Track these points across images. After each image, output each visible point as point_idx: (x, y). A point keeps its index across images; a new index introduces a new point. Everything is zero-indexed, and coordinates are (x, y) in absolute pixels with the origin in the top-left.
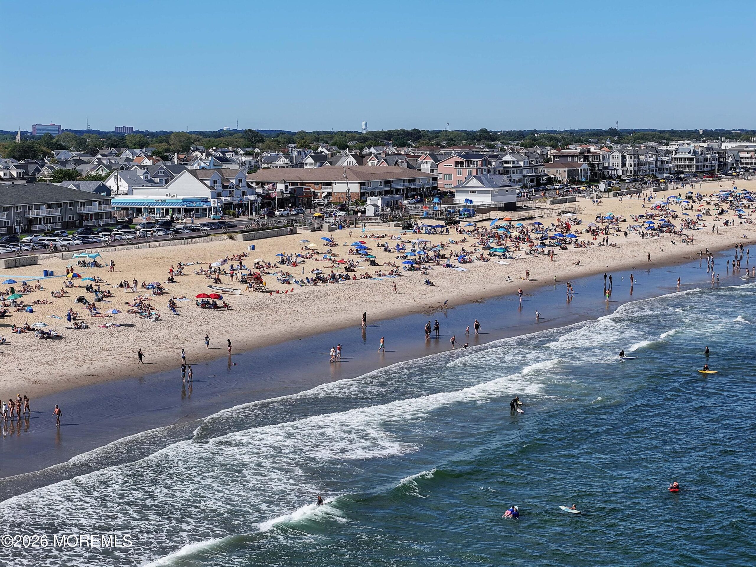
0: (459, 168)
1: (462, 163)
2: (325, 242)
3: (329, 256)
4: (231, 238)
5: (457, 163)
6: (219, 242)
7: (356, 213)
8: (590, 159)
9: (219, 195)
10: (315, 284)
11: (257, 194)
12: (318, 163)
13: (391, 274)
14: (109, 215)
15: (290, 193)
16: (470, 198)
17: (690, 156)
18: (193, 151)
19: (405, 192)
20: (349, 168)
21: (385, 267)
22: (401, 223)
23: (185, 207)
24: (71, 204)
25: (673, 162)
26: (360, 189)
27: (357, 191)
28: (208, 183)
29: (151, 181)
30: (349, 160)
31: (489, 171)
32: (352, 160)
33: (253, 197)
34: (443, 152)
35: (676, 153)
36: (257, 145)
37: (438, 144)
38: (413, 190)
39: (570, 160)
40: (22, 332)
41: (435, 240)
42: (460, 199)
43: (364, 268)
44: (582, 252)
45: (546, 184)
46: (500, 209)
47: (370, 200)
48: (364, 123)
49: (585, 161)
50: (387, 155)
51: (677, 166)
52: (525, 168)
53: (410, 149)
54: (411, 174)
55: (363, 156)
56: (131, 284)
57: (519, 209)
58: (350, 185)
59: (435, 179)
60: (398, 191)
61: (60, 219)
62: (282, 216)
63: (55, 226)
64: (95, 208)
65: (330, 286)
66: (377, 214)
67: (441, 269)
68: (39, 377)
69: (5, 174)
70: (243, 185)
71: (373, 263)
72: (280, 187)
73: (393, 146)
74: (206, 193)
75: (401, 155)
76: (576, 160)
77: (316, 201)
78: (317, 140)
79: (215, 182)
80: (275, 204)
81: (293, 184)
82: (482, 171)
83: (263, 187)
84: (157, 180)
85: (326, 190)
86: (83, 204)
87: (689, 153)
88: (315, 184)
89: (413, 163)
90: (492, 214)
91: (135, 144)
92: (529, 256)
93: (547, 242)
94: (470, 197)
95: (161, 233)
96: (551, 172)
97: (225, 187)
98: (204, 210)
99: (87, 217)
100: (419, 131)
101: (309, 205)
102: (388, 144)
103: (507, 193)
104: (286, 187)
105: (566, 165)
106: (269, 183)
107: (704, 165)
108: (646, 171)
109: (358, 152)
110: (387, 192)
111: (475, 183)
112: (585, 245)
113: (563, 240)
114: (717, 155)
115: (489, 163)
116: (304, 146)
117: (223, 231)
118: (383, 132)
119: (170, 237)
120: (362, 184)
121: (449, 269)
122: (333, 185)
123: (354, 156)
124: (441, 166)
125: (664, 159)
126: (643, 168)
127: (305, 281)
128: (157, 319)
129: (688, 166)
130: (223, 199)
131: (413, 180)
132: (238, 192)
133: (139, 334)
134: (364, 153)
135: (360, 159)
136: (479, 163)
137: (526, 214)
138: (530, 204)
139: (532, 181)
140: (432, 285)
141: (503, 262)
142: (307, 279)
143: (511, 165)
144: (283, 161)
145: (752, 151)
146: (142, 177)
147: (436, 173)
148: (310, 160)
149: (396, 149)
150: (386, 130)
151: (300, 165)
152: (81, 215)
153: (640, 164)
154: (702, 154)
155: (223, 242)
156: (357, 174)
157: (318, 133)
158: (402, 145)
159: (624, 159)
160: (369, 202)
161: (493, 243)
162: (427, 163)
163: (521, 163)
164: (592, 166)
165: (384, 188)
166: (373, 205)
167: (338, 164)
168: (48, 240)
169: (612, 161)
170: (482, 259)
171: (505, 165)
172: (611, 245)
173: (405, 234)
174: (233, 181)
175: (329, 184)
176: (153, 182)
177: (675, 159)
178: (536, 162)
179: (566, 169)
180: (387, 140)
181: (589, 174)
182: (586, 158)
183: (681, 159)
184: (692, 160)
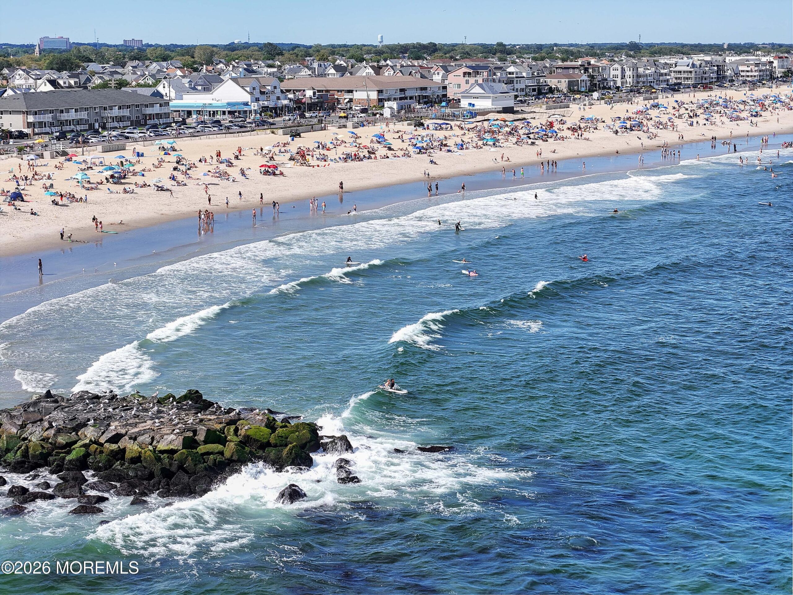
0: (467, 78)
1: (469, 74)
2: (351, 135)
3: (355, 144)
4: (273, 132)
5: (465, 74)
6: (263, 136)
7: (375, 115)
8: (590, 70)
9: (257, 100)
10: (346, 161)
11: (289, 99)
12: (339, 74)
13: (404, 155)
14: (167, 115)
15: (317, 98)
16: (473, 103)
17: (688, 69)
18: (217, 64)
19: (418, 99)
20: (368, 77)
21: (399, 151)
22: (413, 122)
23: (229, 109)
24: (137, 106)
25: (672, 74)
26: (378, 95)
27: (376, 98)
28: (248, 89)
29: (194, 89)
30: (367, 71)
31: (494, 81)
32: (371, 71)
33: (286, 102)
34: (453, 64)
35: (676, 66)
36: (277, 57)
37: (451, 57)
38: (425, 97)
39: (571, 71)
40: (142, 187)
41: (440, 134)
42: (464, 103)
43: (382, 151)
44: (559, 144)
45: (547, 93)
46: (499, 112)
47: (386, 104)
48: (379, 36)
49: (585, 73)
50: (402, 66)
51: (676, 78)
52: (528, 78)
53: (425, 62)
54: (423, 83)
55: (380, 68)
56: (209, 160)
57: (517, 112)
58: (369, 93)
59: (445, 88)
60: (411, 98)
61: (129, 118)
62: (311, 117)
63: (125, 124)
64: (156, 109)
65: (357, 163)
66: (393, 115)
67: (443, 153)
68: (163, 212)
69: (65, 83)
70: (278, 91)
71: (390, 149)
72: (309, 93)
73: (409, 59)
74: (247, 98)
75: (415, 66)
76: (577, 71)
77: (340, 106)
78: (333, 53)
79: (254, 89)
80: (305, 108)
81: (319, 91)
82: (487, 80)
83: (294, 93)
84: (199, 88)
85: (348, 96)
86: (146, 106)
87: (688, 66)
88: (338, 91)
89: (426, 74)
90: (491, 116)
91: (157, 57)
92: (516, 145)
93: (532, 136)
94: (473, 101)
95: (215, 129)
96: (553, 82)
97: (262, 93)
98: (245, 112)
99: (151, 116)
100: (435, 45)
101: (334, 109)
102: (404, 57)
103: (505, 98)
104: (314, 93)
105: (566, 76)
106: (300, 91)
107: (702, 78)
108: (644, 82)
109: (375, 64)
110: (401, 99)
111: (477, 90)
112: (563, 138)
113: (545, 135)
114: (716, 68)
115: (495, 74)
116: (324, 59)
117: (266, 127)
118: (399, 45)
119: (224, 131)
120: (380, 92)
121: (450, 153)
122: (354, 92)
123: (372, 67)
124: (451, 76)
125: (663, 71)
126: (641, 79)
127: (338, 159)
128: (233, 181)
129: (687, 78)
130: (261, 102)
131: (425, 89)
132: (273, 97)
133: (223, 190)
134: (381, 64)
135: (378, 70)
136: (485, 74)
137: (520, 116)
138: (526, 109)
139: (534, 90)
140: (435, 163)
141: (493, 149)
142: (340, 158)
143: (514, 76)
144: (305, 72)
145: (752, 65)
146: (187, 85)
147: (446, 82)
148: (332, 71)
149: (411, 62)
150: (402, 43)
151: (323, 75)
152: (145, 115)
153: (638, 76)
154: (700, 66)
155: (267, 136)
156: (375, 83)
157: (333, 46)
158: (418, 58)
159: (623, 70)
160: (386, 105)
161: (487, 136)
162: (438, 74)
163: (524, 74)
164: (592, 77)
165: (399, 95)
166: (390, 108)
167: (358, 74)
168: (128, 133)
169: (613, 73)
170: (477, 147)
171: (509, 76)
172: (585, 139)
173: (416, 130)
174: (269, 88)
175: (351, 91)
176: (197, 89)
177: (674, 72)
178: (538, 74)
179: (567, 80)
180: (403, 53)
181: (588, 84)
182: (586, 70)
183: (680, 72)
184: (691, 72)
